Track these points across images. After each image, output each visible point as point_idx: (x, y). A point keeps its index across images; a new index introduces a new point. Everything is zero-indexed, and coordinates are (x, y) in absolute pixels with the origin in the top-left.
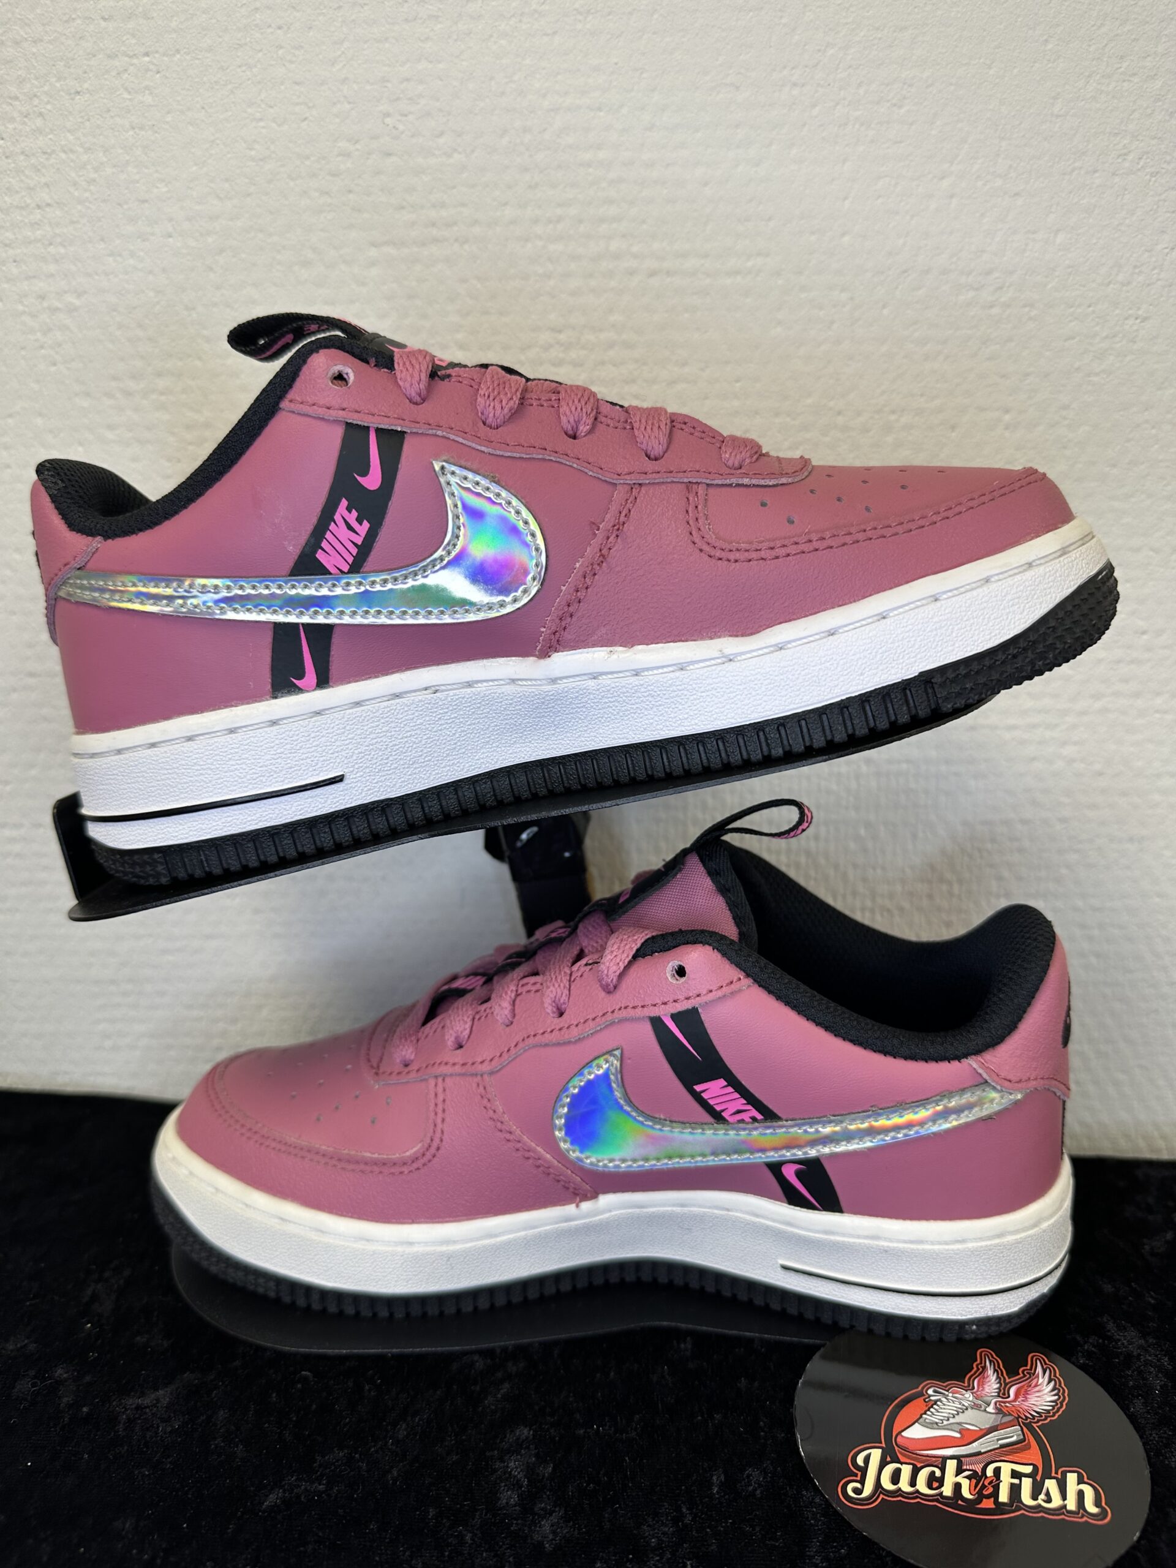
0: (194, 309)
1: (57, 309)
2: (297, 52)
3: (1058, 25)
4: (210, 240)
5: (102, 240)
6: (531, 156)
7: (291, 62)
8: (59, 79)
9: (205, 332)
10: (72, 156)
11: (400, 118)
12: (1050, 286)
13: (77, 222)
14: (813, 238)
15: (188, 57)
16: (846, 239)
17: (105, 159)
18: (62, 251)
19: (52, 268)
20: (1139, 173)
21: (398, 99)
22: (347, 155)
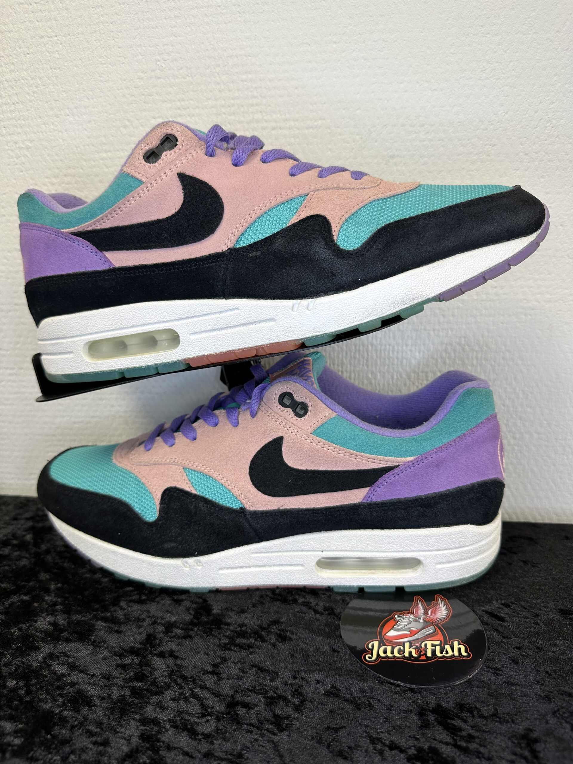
0: (79, 147)
1: (23, 148)
2: (119, 34)
3: (453, 12)
4: (85, 117)
5: (40, 117)
6: (220, 77)
7: (117, 38)
8: (20, 48)
9: (84, 157)
10: (26, 81)
11: (163, 62)
12: (450, 131)
13: (30, 110)
14: (344, 111)
15: (73, 37)
16: (358, 112)
17: (40, 82)
18: (23, 122)
19: (19, 130)
20: (491, 79)
21: (162, 53)
22: (142, 79)
